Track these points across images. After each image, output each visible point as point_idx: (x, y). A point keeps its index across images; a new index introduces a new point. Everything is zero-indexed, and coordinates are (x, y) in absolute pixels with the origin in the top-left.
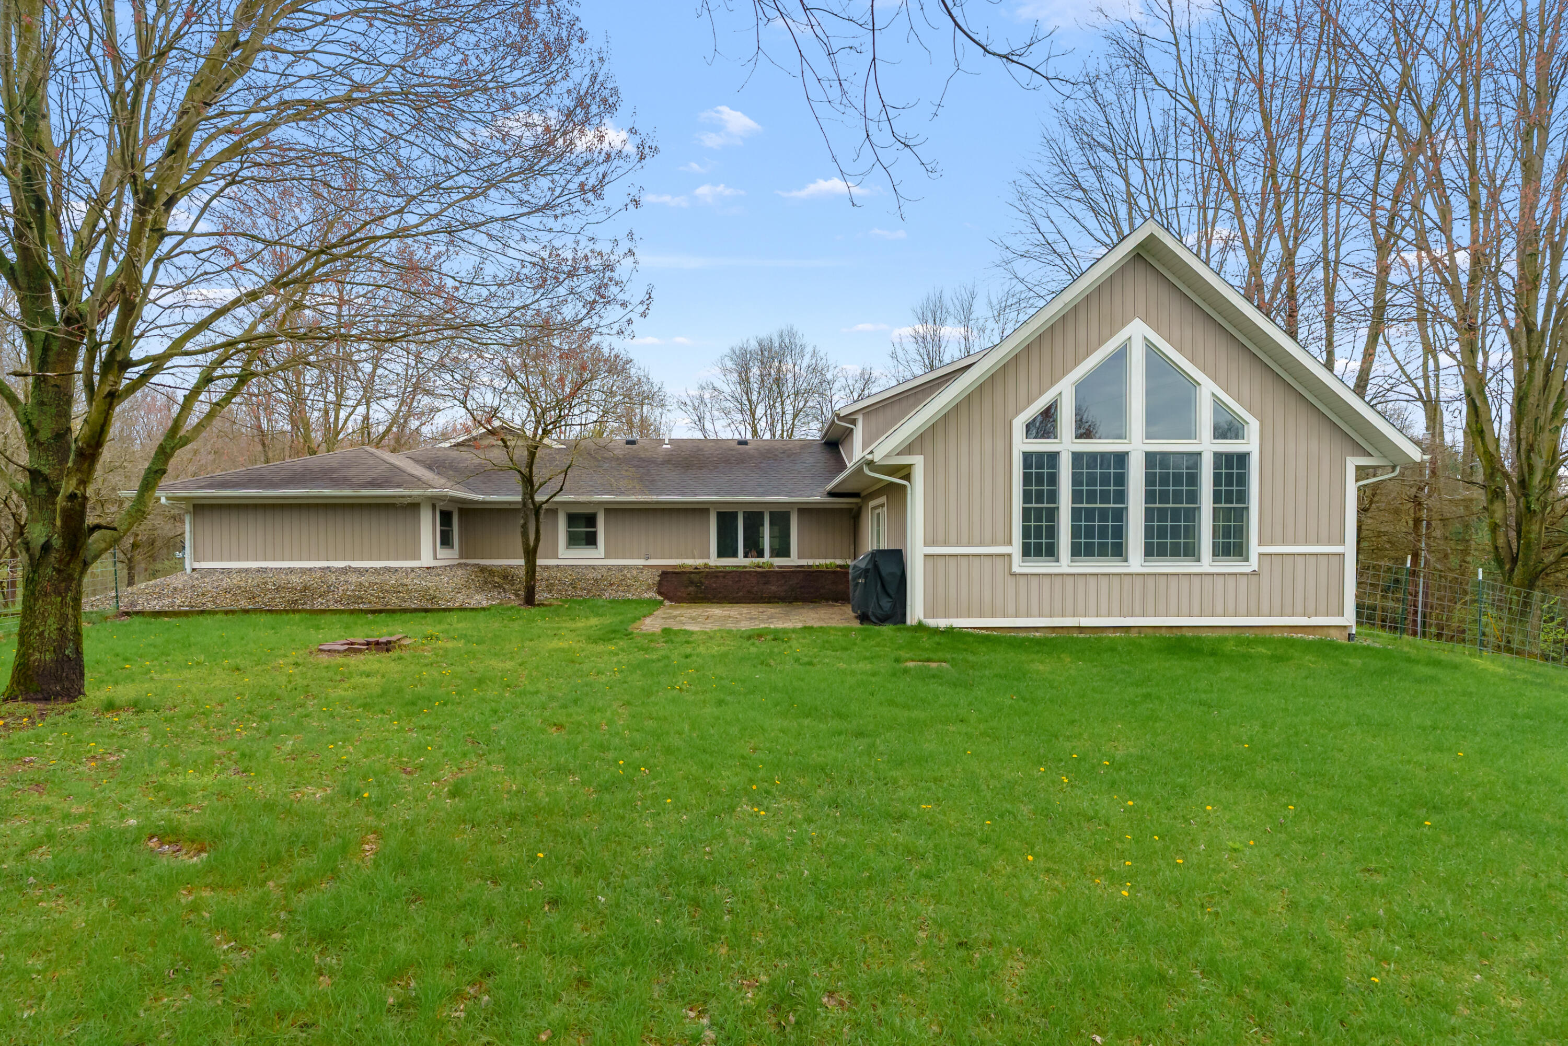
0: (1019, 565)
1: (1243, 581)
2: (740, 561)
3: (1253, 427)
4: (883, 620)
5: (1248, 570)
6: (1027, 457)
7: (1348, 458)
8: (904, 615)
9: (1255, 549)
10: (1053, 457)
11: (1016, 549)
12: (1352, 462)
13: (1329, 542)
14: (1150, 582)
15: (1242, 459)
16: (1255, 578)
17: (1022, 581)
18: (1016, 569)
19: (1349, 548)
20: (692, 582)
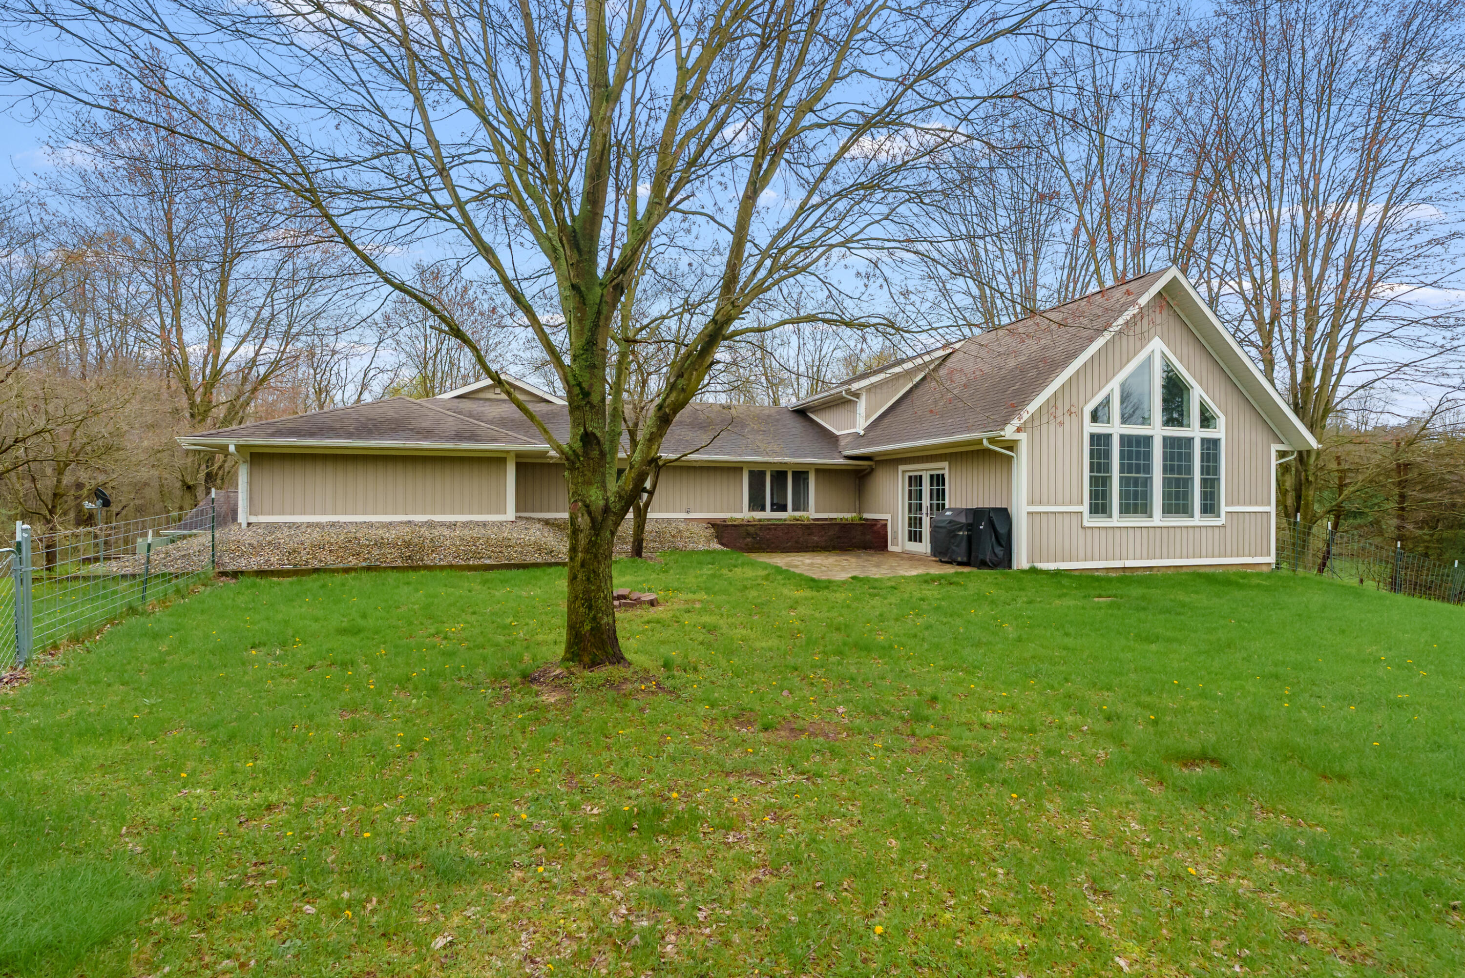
0: (1089, 521)
1: (1217, 531)
2: (768, 514)
3: (1222, 421)
4: (994, 565)
5: (1219, 524)
6: (1092, 436)
7: (1272, 445)
8: (1010, 560)
9: (1224, 509)
10: (1108, 437)
11: (1085, 508)
12: (1275, 447)
13: (1262, 504)
14: (1165, 531)
15: (1216, 442)
16: (1222, 530)
17: (1089, 532)
18: (1086, 524)
19: (1272, 509)
20: (748, 534)
